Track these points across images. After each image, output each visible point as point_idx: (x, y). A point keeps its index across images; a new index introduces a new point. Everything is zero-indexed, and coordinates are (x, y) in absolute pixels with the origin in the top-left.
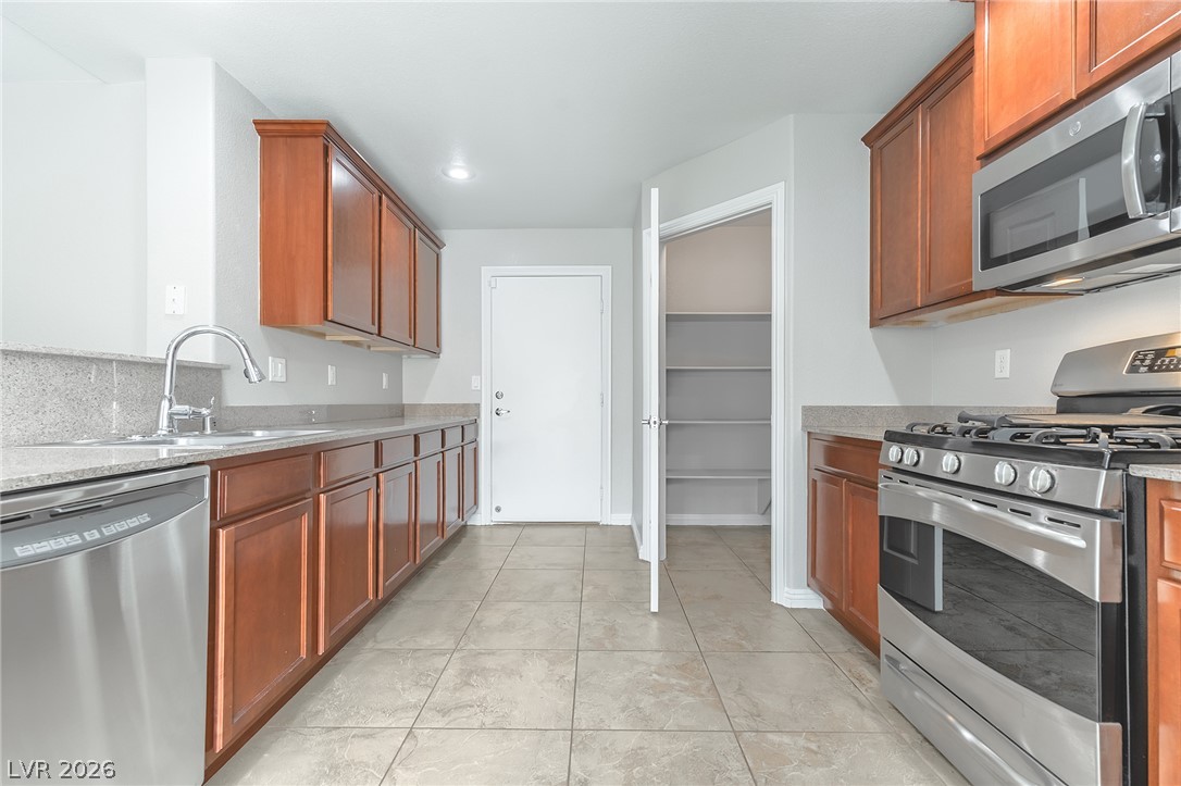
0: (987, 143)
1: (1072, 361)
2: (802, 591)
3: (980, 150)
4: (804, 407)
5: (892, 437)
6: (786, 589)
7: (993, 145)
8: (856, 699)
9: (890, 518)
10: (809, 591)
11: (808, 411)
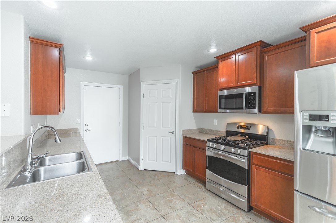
0: (221, 87)
1: (229, 124)
2: (181, 171)
3: (220, 88)
4: (182, 130)
5: (208, 140)
6: (179, 171)
7: (222, 88)
8: (202, 191)
9: (208, 156)
10: (183, 170)
11: (183, 131)
